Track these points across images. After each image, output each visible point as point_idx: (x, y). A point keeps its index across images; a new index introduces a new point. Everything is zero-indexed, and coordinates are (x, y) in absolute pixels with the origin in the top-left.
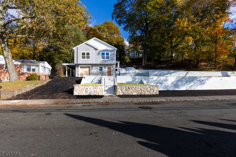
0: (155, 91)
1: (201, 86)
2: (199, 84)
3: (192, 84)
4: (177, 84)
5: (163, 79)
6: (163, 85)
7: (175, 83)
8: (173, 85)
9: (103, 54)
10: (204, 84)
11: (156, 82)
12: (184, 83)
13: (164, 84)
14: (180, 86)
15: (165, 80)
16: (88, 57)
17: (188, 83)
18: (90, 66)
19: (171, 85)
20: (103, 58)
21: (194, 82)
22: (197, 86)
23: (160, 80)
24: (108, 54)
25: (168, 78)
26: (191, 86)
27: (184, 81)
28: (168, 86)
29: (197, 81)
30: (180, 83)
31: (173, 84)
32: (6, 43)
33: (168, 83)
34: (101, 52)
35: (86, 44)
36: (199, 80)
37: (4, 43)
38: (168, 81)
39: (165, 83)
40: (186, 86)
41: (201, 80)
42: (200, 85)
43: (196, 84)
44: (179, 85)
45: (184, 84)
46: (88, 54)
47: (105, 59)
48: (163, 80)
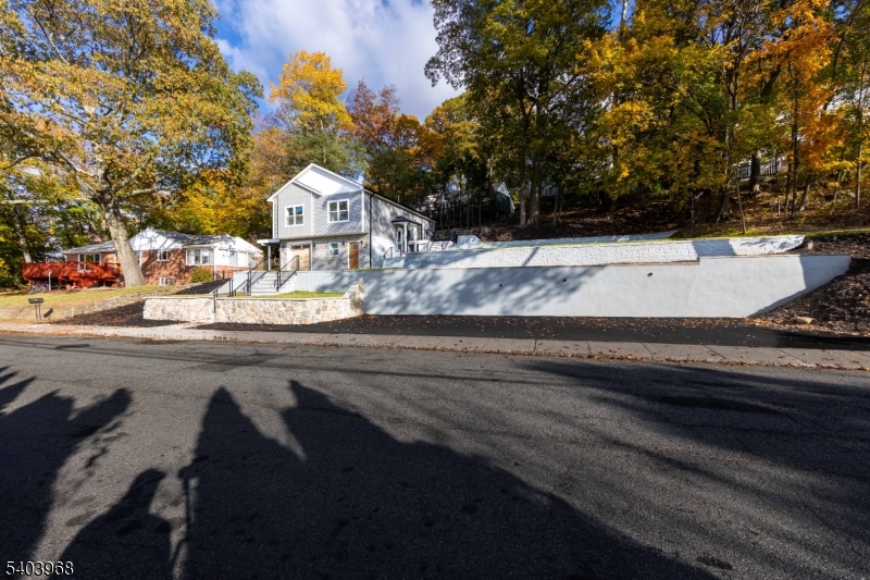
0: (298, 316)
1: (561, 297)
2: (555, 291)
3: (525, 290)
4: (471, 290)
5: (425, 276)
6: (424, 295)
7: (461, 287)
8: (455, 296)
9: (333, 206)
10: (574, 289)
11: (403, 284)
12: (495, 286)
13: (428, 290)
14: (481, 298)
15: (429, 277)
16: (300, 220)
17: (509, 288)
18: (310, 242)
19: (450, 296)
20: (334, 216)
21: (533, 285)
22: (544, 300)
23: (415, 278)
24: (343, 206)
25: (438, 273)
26: (520, 300)
27: (494, 283)
28: (440, 297)
29: (546, 278)
30: (479, 288)
31: (457, 291)
32: (111, 210)
33: (437, 289)
34: (329, 202)
35: (294, 184)
36: (553, 278)
37: (107, 211)
38: (439, 283)
39: (430, 287)
40: (501, 297)
41: (561, 277)
42: (558, 294)
43: (541, 293)
44: (477, 294)
45: (496, 292)
46: (300, 211)
47: (338, 221)
48: (423, 280)
